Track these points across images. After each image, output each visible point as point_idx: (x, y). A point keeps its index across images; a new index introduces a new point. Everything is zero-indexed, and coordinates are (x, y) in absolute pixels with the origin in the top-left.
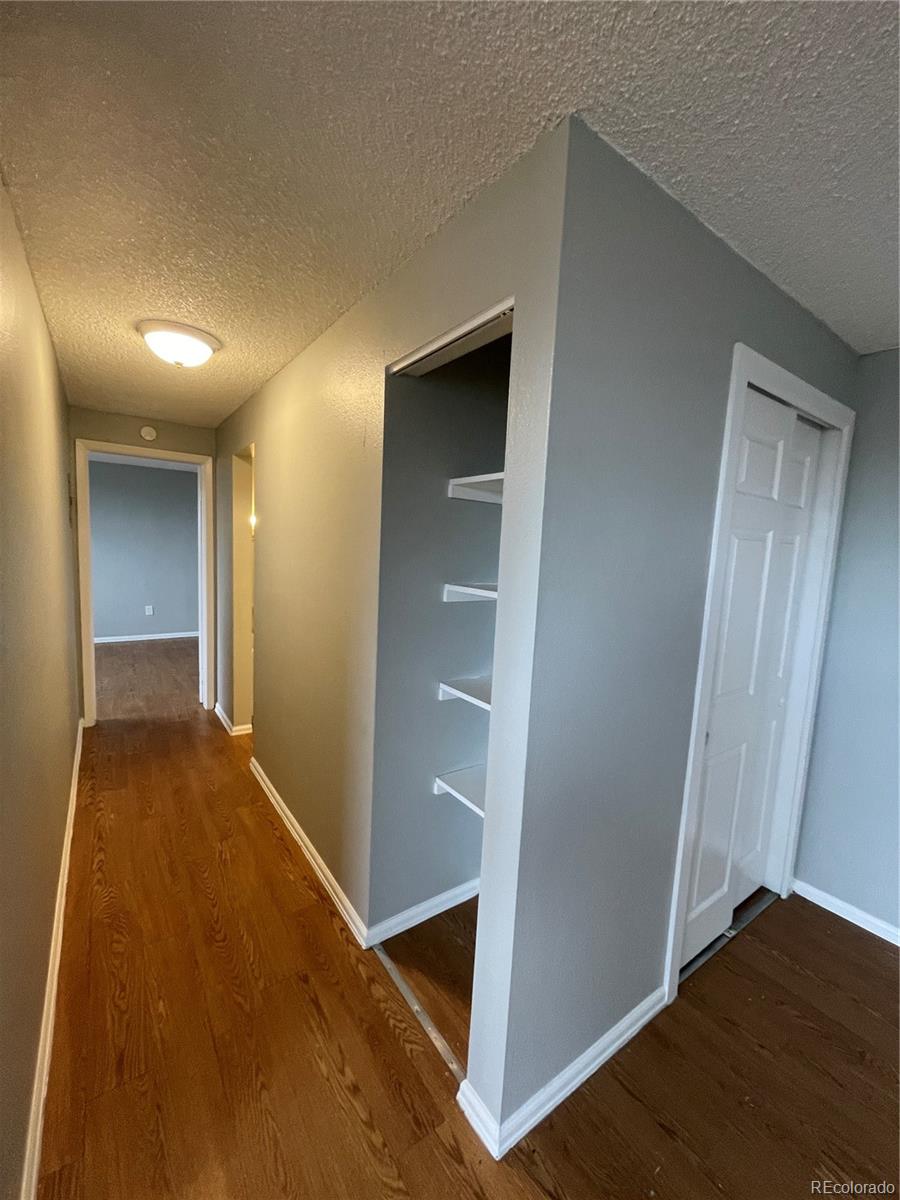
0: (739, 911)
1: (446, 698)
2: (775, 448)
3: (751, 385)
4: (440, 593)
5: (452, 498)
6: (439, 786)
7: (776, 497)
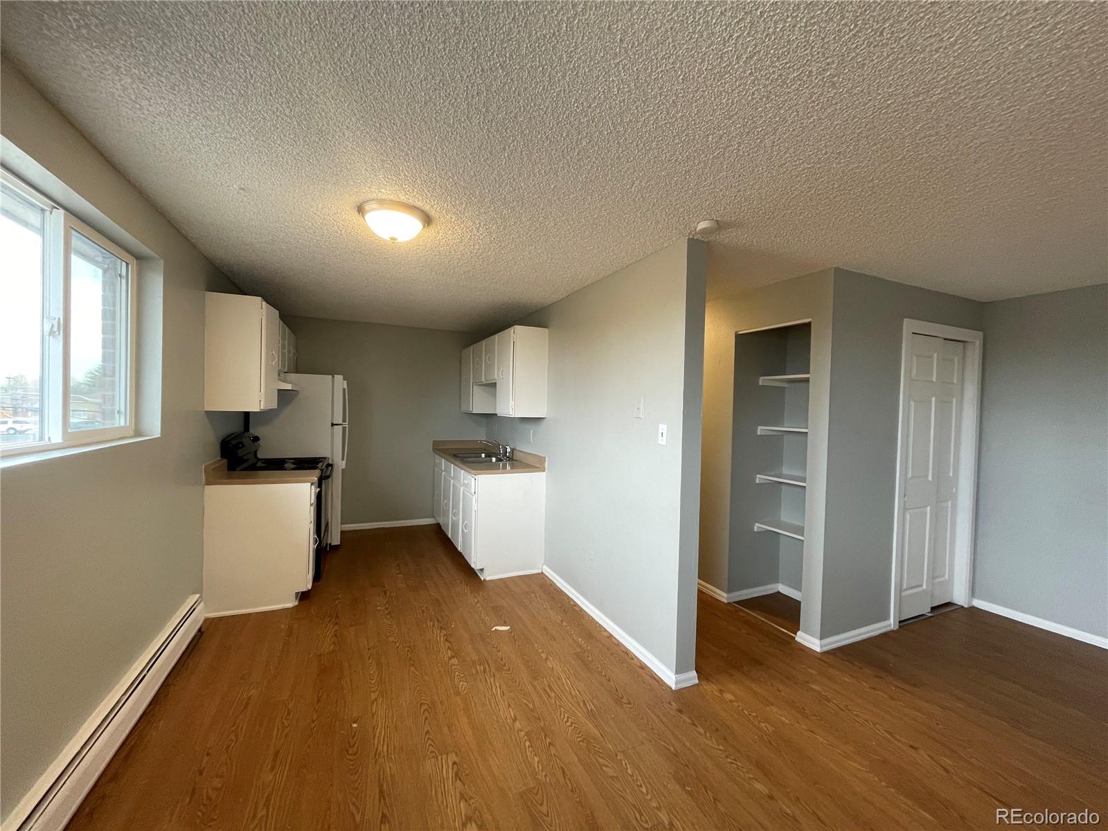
0: (933, 609)
1: (760, 482)
2: (931, 357)
3: (913, 333)
4: (756, 431)
5: (762, 386)
6: (757, 527)
7: (935, 380)
